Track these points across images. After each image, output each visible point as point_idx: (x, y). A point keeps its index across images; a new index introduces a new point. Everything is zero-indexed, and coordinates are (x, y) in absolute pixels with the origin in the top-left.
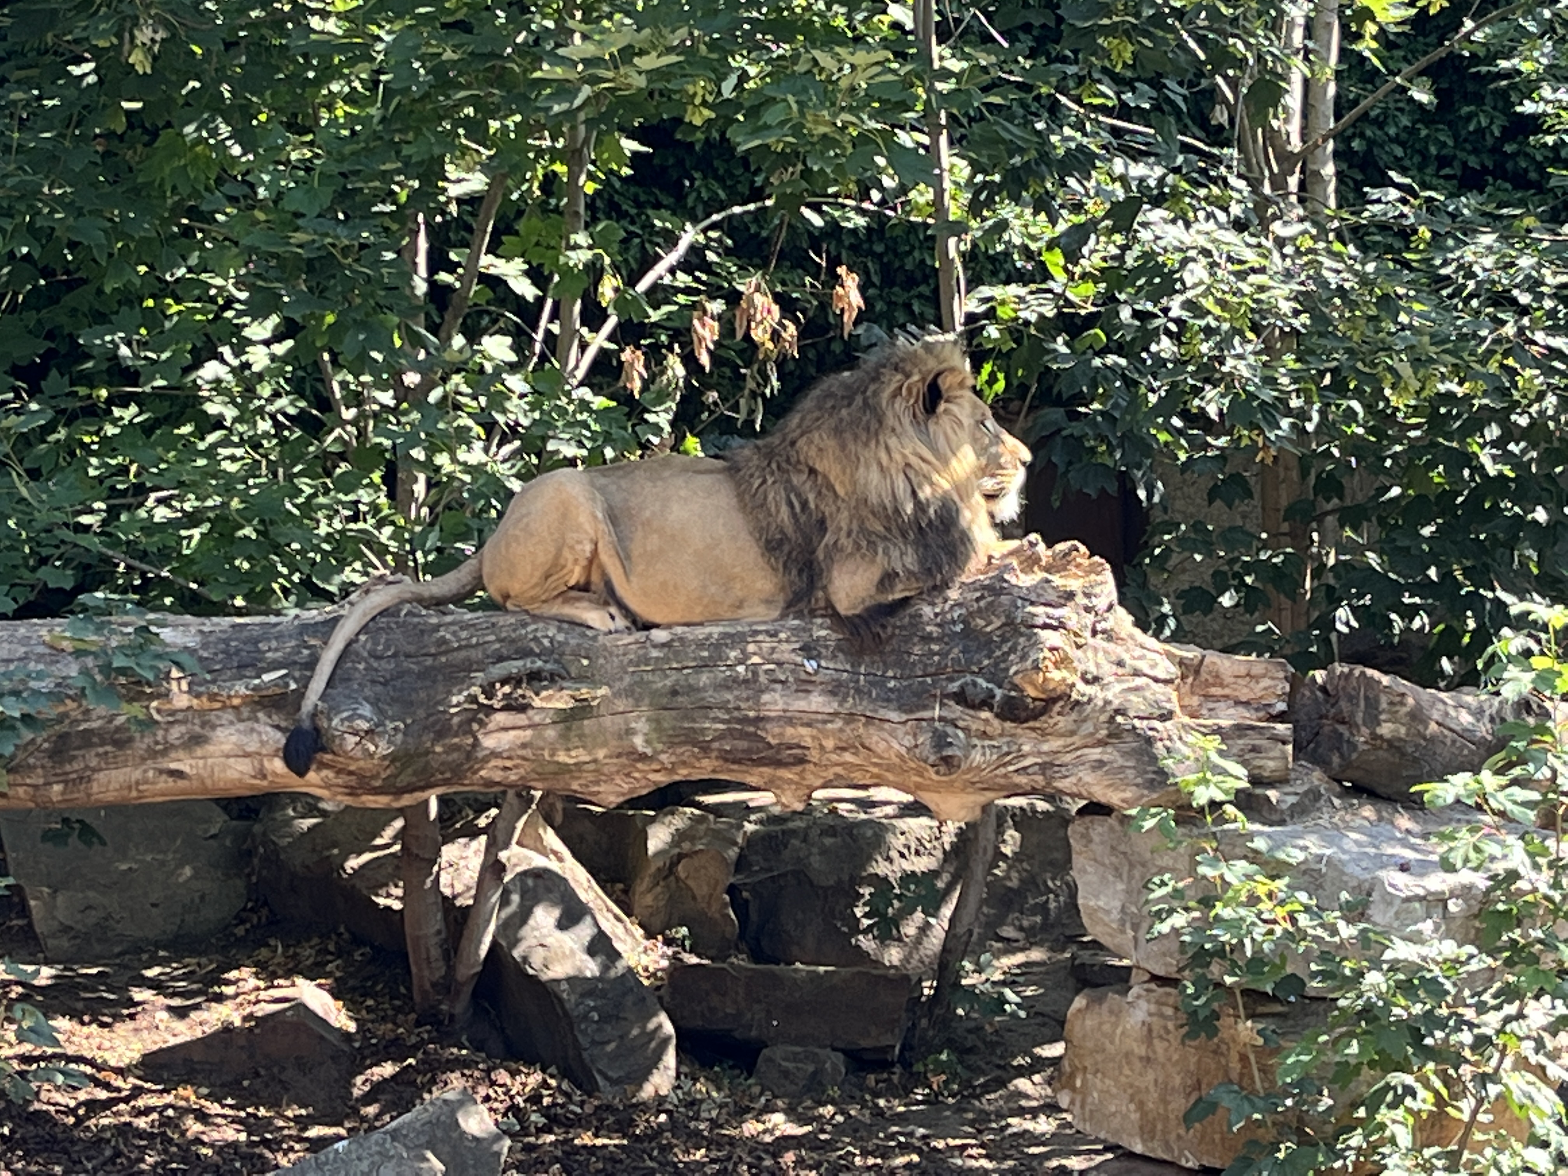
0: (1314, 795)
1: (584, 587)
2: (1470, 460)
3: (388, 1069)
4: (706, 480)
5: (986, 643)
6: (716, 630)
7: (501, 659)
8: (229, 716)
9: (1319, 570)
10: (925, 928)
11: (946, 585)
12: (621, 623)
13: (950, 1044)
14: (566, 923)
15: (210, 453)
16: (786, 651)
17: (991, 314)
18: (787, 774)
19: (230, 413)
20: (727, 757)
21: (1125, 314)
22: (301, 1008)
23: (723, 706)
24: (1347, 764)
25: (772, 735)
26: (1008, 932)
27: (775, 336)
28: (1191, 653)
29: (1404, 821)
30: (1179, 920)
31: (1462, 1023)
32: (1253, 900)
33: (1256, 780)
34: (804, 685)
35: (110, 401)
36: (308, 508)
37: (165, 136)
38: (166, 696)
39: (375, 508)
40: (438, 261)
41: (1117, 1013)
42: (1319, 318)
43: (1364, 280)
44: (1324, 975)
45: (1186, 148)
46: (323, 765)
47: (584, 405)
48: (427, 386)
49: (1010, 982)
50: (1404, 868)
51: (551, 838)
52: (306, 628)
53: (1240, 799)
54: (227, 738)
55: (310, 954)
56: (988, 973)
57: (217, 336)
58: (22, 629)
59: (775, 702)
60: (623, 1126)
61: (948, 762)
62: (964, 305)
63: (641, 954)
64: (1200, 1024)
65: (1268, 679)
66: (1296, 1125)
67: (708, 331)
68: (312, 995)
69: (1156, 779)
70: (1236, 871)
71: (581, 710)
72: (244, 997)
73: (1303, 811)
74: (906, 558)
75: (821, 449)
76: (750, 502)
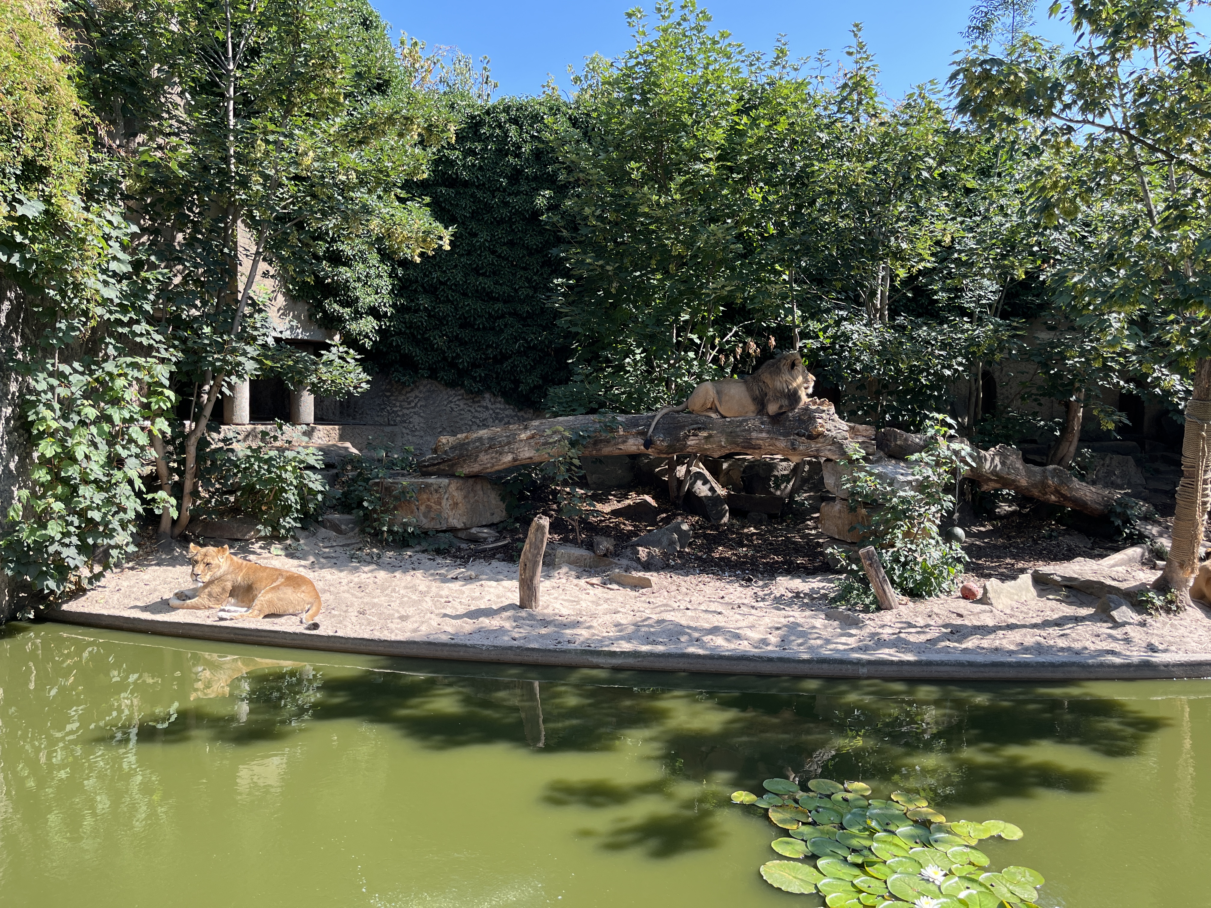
0: (881, 458)
1: (711, 409)
2: (919, 380)
3: (665, 515)
4: (739, 384)
5: (804, 422)
7: (692, 424)
8: (631, 436)
9: (882, 406)
10: (786, 487)
11: (795, 408)
12: (719, 417)
13: (792, 513)
14: (704, 484)
15: (627, 378)
16: (757, 423)
17: (805, 346)
18: (756, 451)
19: (632, 369)
20: (742, 447)
21: (837, 346)
22: (646, 501)
23: (742, 436)
24: (889, 451)
25: (753, 442)
26: (806, 488)
27: (755, 352)
28: (852, 425)
29: (902, 464)
30: (848, 485)
31: (915, 510)
32: (866, 481)
33: (867, 454)
34: (761, 431)
35: (606, 367)
36: (649, 391)
37: (618, 308)
38: (618, 432)
39: (663, 391)
40: (678, 335)
41: (832, 507)
42: (884, 347)
43: (895, 338)
44: (883, 499)
45: (853, 307)
47: (711, 367)
48: (675, 363)
49: (806, 499)
50: (902, 475)
51: (701, 465)
52: (648, 417)
53: (864, 458)
54: (631, 441)
55: (647, 489)
56: (801, 497)
57: (629, 352)
58: (587, 417)
59: (754, 435)
60: (717, 529)
61: (794, 449)
62: (799, 344)
63: (721, 492)
64: (852, 510)
65: (870, 431)
66: (875, 533)
67: (739, 351)
68: (648, 498)
69: (843, 453)
70: (862, 475)
71: (710, 436)
72: (633, 499)
73: (878, 461)
74: (785, 402)
75: (766, 377)
76: (749, 389)
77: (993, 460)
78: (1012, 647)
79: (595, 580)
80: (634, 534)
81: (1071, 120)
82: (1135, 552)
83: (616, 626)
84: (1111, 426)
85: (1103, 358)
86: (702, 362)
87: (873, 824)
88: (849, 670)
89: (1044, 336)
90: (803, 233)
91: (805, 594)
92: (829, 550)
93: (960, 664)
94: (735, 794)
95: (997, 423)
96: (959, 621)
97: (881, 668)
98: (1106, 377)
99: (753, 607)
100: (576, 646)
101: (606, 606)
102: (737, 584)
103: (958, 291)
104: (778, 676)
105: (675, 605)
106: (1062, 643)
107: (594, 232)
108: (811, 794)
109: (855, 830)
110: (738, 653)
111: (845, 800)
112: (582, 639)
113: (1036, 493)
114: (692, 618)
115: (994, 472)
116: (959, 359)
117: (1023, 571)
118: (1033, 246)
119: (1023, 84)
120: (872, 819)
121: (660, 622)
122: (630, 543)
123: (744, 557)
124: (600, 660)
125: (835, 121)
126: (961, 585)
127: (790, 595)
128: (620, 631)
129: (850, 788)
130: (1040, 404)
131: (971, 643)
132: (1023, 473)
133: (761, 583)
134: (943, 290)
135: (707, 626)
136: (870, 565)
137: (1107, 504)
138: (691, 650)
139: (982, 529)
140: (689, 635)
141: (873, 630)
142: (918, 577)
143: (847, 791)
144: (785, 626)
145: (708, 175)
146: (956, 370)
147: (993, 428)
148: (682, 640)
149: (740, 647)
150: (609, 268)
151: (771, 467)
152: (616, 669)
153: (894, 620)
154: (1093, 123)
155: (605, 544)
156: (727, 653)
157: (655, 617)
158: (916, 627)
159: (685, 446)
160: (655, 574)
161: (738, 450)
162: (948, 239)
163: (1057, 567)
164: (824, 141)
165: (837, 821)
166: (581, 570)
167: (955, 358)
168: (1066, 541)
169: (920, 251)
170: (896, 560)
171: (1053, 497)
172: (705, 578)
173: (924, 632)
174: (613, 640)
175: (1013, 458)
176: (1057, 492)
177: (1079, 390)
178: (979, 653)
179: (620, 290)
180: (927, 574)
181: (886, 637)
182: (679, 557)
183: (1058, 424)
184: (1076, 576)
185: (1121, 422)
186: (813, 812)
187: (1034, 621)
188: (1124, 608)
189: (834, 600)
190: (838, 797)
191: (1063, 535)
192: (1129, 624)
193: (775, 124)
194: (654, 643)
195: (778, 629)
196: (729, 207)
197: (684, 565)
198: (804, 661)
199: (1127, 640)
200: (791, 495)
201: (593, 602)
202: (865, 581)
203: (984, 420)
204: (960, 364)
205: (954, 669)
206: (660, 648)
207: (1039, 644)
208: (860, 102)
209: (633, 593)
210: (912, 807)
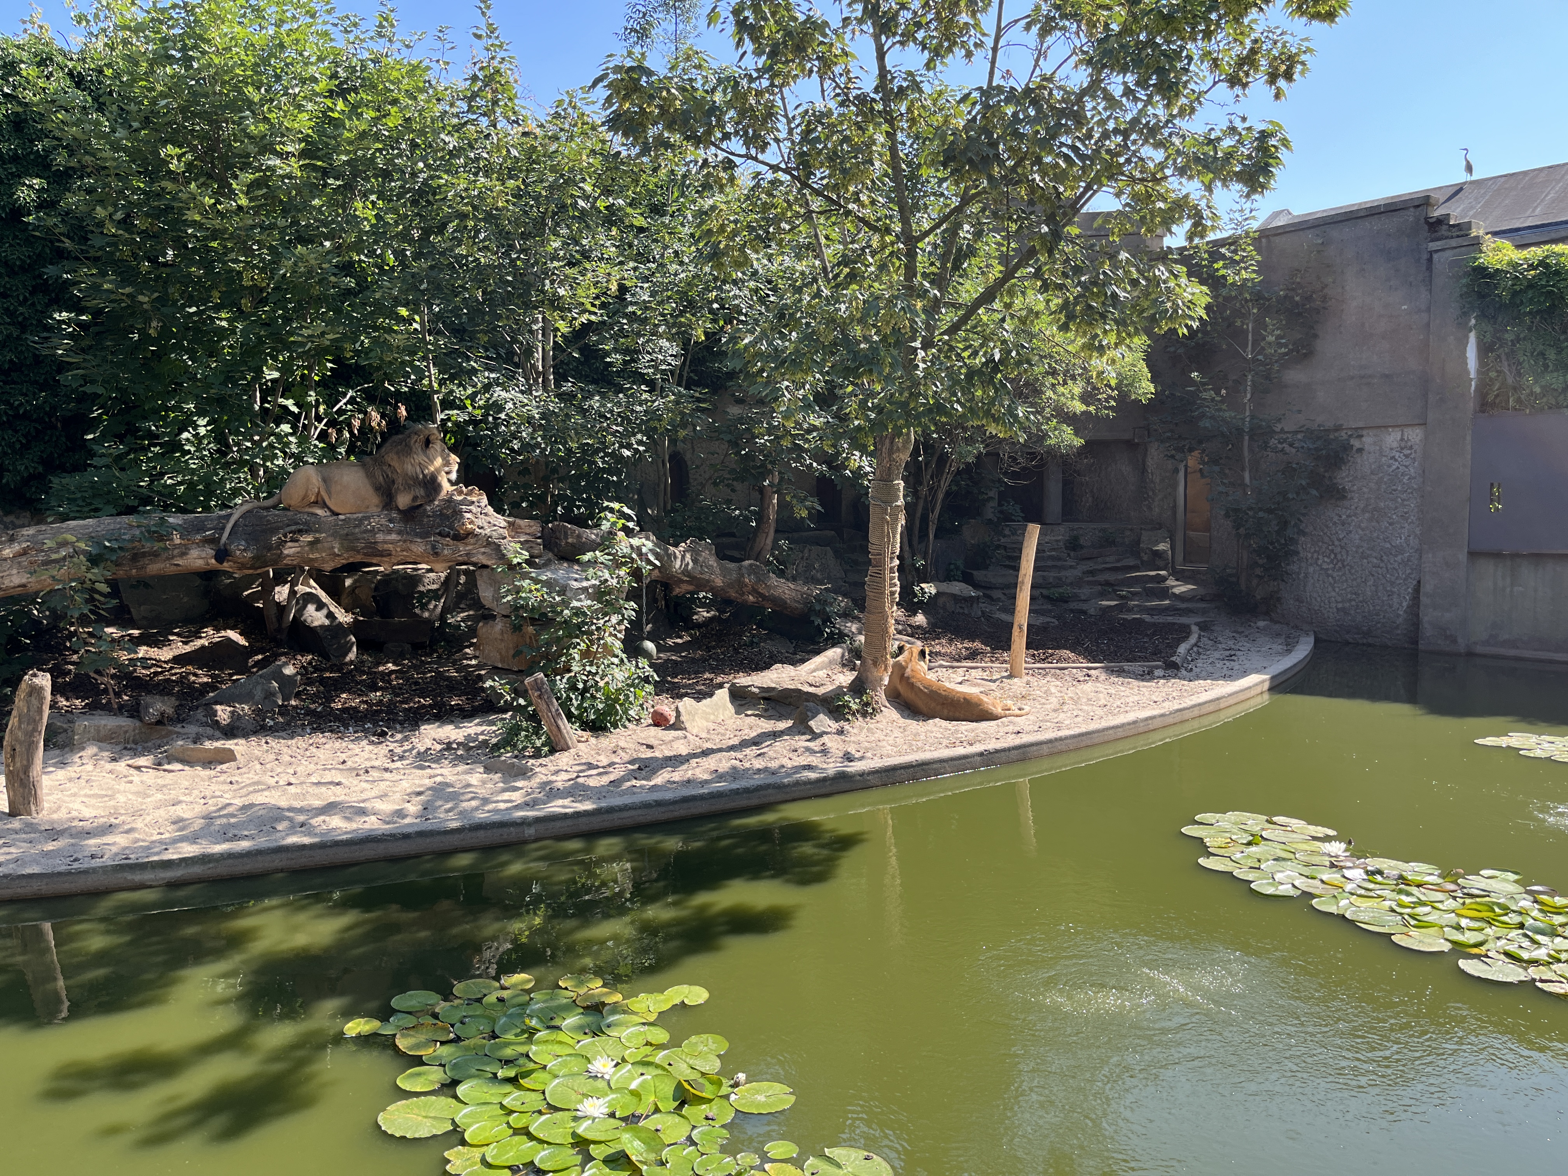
0: (549, 560)
1: (316, 503)
2: (595, 463)
3: (260, 657)
4: (355, 468)
5: (447, 517)
6: (360, 515)
7: (288, 525)
8: (194, 546)
9: (553, 496)
10: (436, 606)
11: (434, 500)
12: (328, 513)
13: (445, 640)
14: (318, 609)
15: (186, 462)
16: (383, 521)
17: (449, 419)
18: (385, 559)
19: (192, 449)
20: (365, 554)
21: (491, 419)
22: (229, 639)
23: (364, 539)
24: (559, 551)
25: (380, 547)
26: (462, 606)
27: (379, 425)
28: (511, 519)
29: (576, 567)
30: (509, 598)
31: (593, 624)
32: (531, 591)
33: (531, 556)
34: (390, 531)
35: (150, 445)
36: (223, 480)
37: (165, 358)
38: (172, 539)
39: (246, 479)
40: (263, 400)
41: (492, 627)
42: (548, 421)
43: (560, 408)
44: (552, 612)
45: (506, 369)
46: (228, 561)
47: (316, 446)
48: (261, 441)
49: (463, 620)
50: (576, 580)
51: (312, 582)
52: (220, 517)
53: (527, 562)
54: (194, 553)
55: (231, 622)
56: (457, 618)
57: (187, 423)
58: (118, 519)
59: (380, 537)
60: (339, 670)
61: (436, 554)
62: (440, 416)
63: (344, 617)
64: (517, 629)
65: (535, 527)
66: (546, 656)
67: (356, 423)
68: (233, 635)
69: (502, 557)
70: (526, 583)
71: (317, 541)
72: (209, 637)
73: (546, 565)
74: (420, 492)
75: (392, 459)
76: (370, 475)
77: (683, 557)
78: (706, 777)
79: (142, 761)
80: (211, 687)
81: (732, 154)
82: (834, 653)
83: (174, 823)
84: (804, 514)
85: (791, 435)
86: (303, 440)
87: (534, 1023)
88: (512, 834)
89: (735, 410)
90: (432, 267)
91: (459, 744)
92: (488, 684)
93: (646, 806)
94: (350, 1025)
95: (688, 513)
96: (649, 754)
97: (551, 825)
98: (799, 458)
99: (386, 770)
100: (107, 860)
101: (159, 796)
102: (365, 742)
103: (633, 353)
104: (417, 856)
105: (272, 782)
106: (758, 764)
107: (115, 245)
108: (457, 1002)
109: (510, 1037)
110: (360, 835)
111: (501, 1000)
112: (114, 849)
113: (733, 594)
114: (296, 796)
115: (685, 572)
116: (639, 436)
117: (721, 686)
118: (712, 302)
119: (678, 102)
120: (531, 1017)
121: (244, 808)
122: (203, 701)
123: (377, 705)
124: (147, 876)
125: (466, 123)
126: (652, 710)
127: (439, 747)
128: (181, 829)
129: (506, 984)
130: (733, 490)
131: (660, 779)
132: (718, 571)
133: (399, 736)
134: (616, 350)
135: (317, 803)
136: (540, 697)
137: (807, 602)
138: (293, 840)
139: (679, 641)
140: (290, 819)
141: (545, 779)
142: (600, 706)
143: (503, 988)
144: (429, 789)
145: (290, 176)
146: (637, 451)
147: (685, 520)
148: (280, 827)
149: (367, 826)
150: (141, 298)
151: (414, 580)
152: (173, 885)
153: (571, 762)
154: (755, 159)
155: (157, 706)
156: (344, 837)
157: (239, 802)
158: (598, 767)
159: (280, 556)
160: (242, 741)
161: (359, 558)
162: (614, 287)
163: (755, 678)
164: (451, 146)
165: (488, 1030)
166: (118, 748)
167: (634, 435)
168: (768, 646)
169: (581, 300)
170: (573, 687)
171: (751, 597)
172: (319, 738)
173: (606, 773)
174: (166, 845)
175: (705, 554)
176: (755, 592)
177: (771, 472)
178: (669, 789)
179: (165, 333)
180: (612, 701)
181: (559, 785)
182: (280, 714)
183: (754, 513)
184: (773, 685)
185: (813, 508)
186: (458, 1025)
187: (731, 742)
188: (821, 716)
189: (497, 747)
190: (492, 998)
191: (765, 641)
192: (827, 733)
193: (384, 116)
194: (236, 838)
195: (419, 794)
196: (325, 224)
197: (288, 724)
198: (453, 831)
199: (824, 752)
200: (442, 617)
201: (137, 793)
202: (534, 718)
203: (674, 510)
204: (640, 443)
205: (639, 812)
206: (244, 845)
207: (734, 768)
208: (495, 102)
209: (208, 772)
210: (582, 991)
